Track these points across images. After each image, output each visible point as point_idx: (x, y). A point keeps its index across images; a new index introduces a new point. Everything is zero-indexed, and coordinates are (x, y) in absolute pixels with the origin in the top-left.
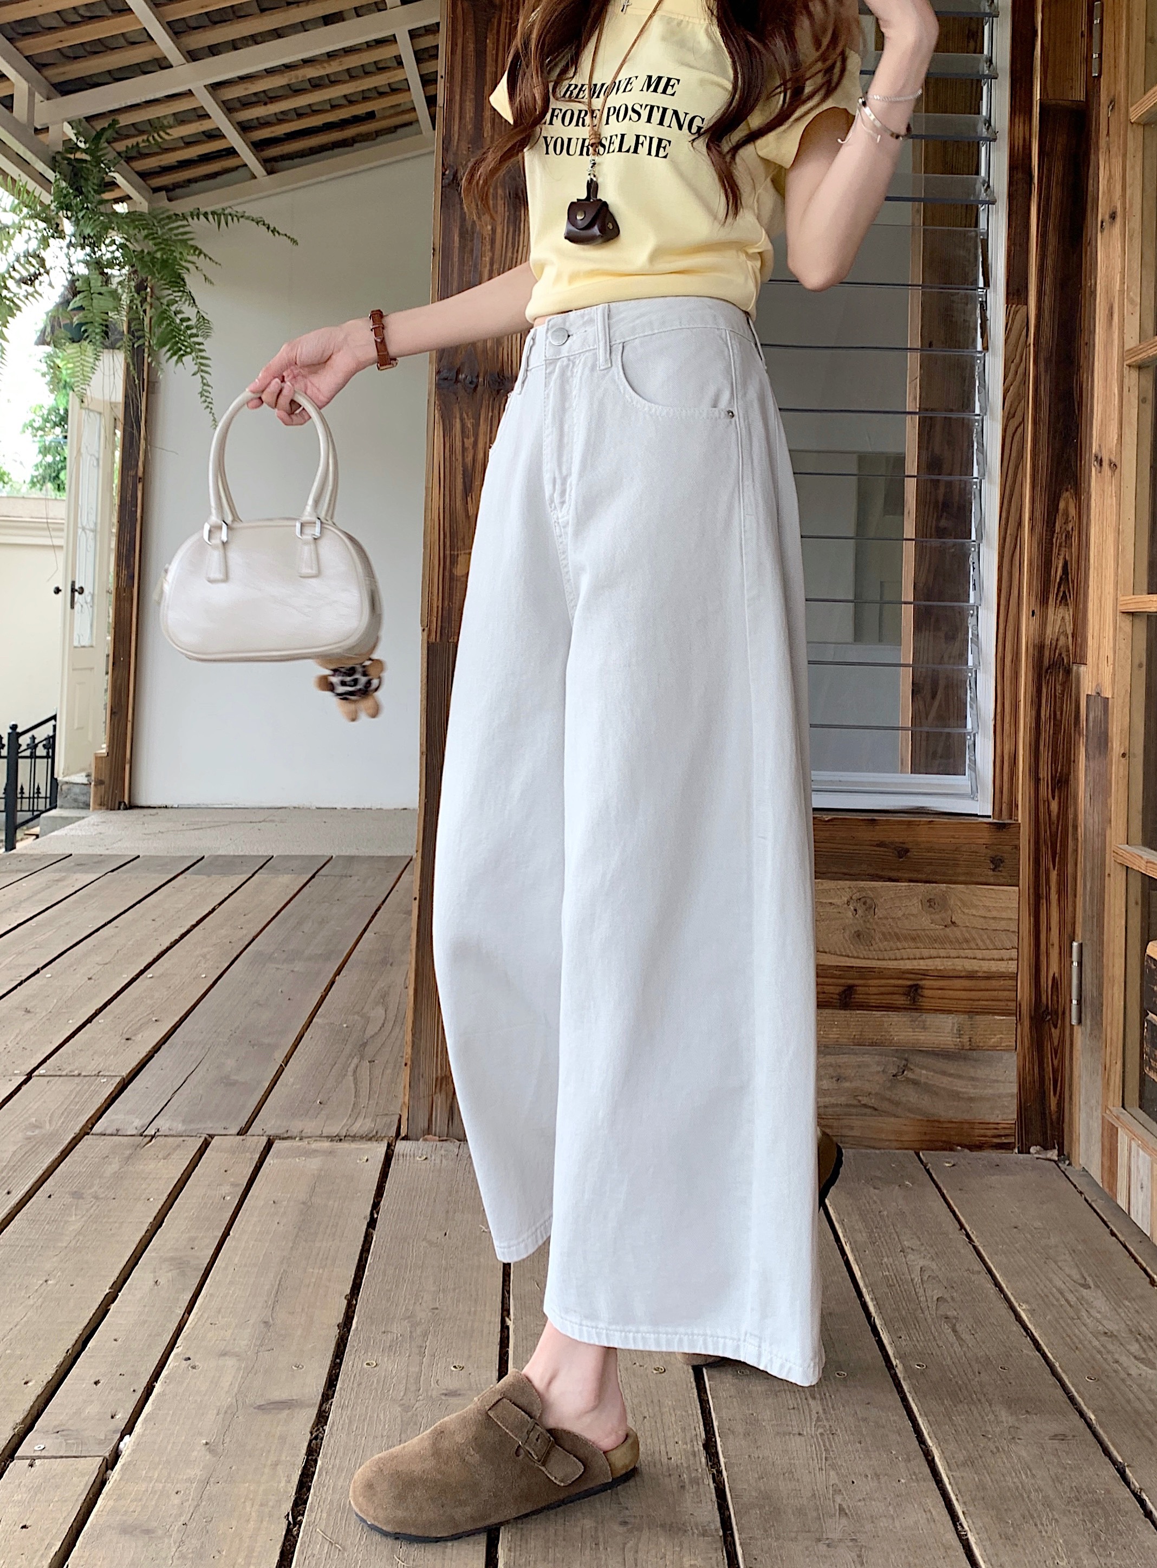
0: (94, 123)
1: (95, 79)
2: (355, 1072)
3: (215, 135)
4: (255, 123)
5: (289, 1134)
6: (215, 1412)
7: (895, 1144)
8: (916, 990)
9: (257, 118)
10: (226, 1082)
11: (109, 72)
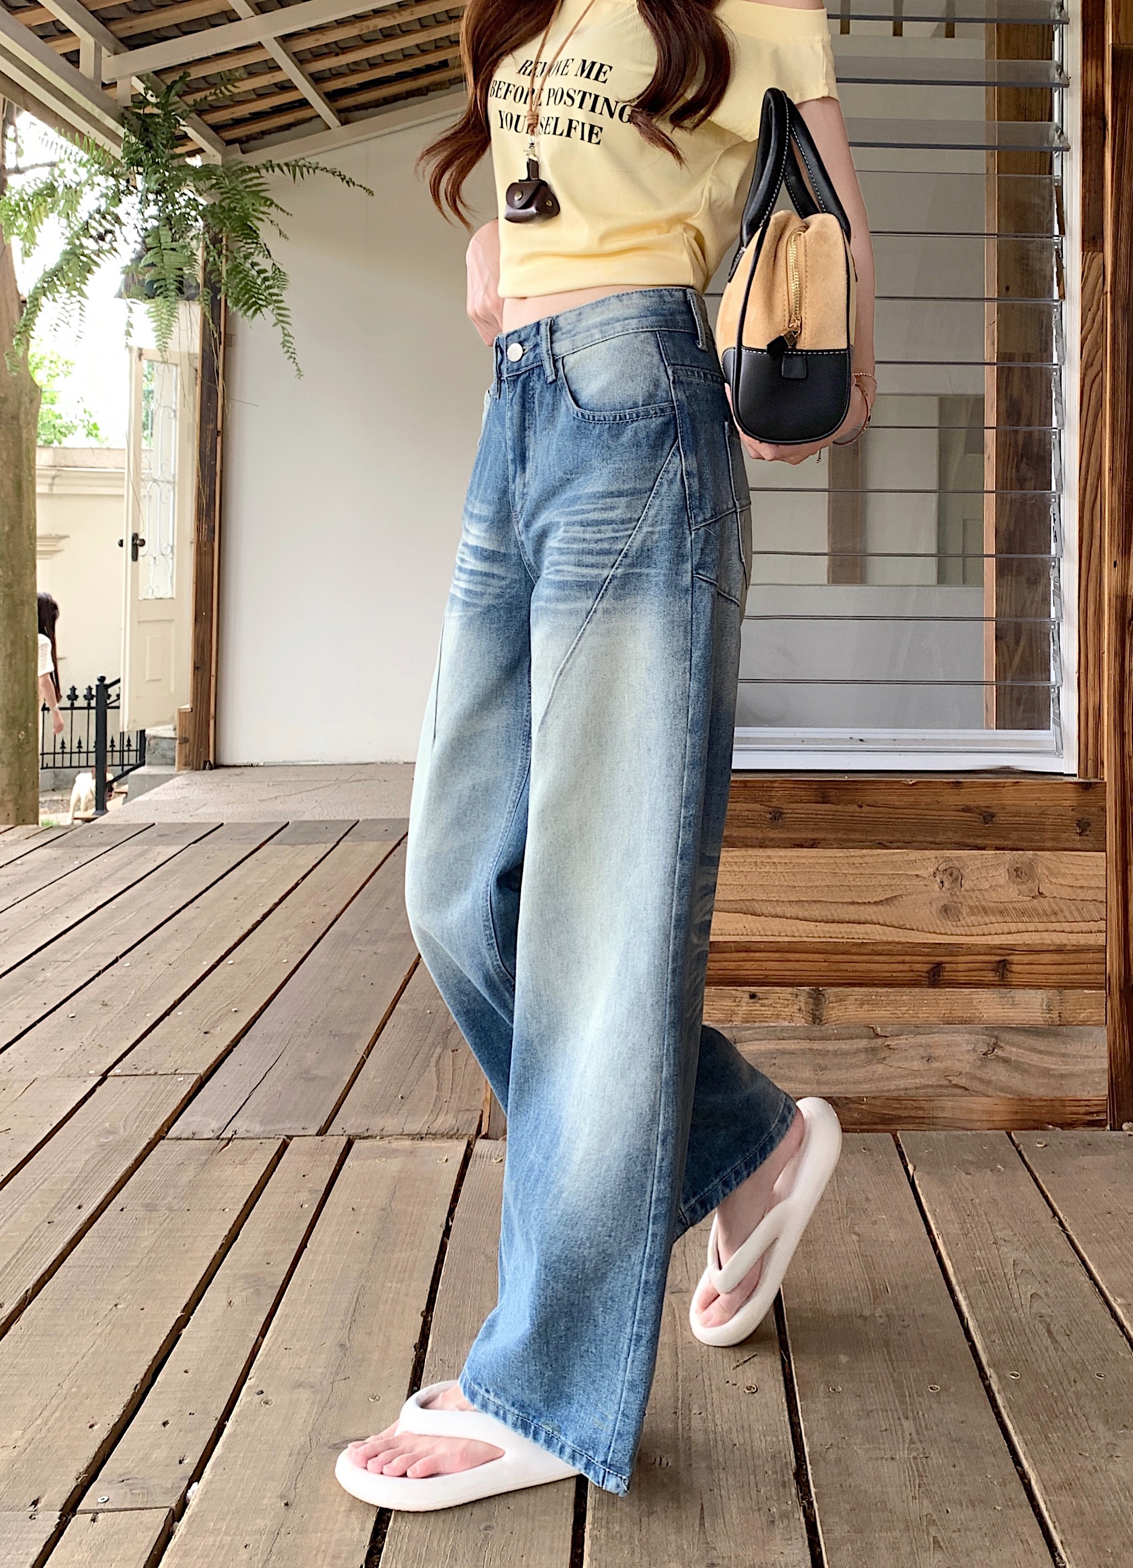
0: (164, 77)
1: (164, 33)
2: (437, 1062)
3: (286, 86)
4: (327, 74)
5: (369, 1133)
6: (288, 1452)
7: (986, 1125)
8: (1005, 966)
9: (330, 69)
10: (307, 1077)
11: (177, 25)
